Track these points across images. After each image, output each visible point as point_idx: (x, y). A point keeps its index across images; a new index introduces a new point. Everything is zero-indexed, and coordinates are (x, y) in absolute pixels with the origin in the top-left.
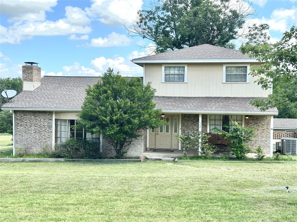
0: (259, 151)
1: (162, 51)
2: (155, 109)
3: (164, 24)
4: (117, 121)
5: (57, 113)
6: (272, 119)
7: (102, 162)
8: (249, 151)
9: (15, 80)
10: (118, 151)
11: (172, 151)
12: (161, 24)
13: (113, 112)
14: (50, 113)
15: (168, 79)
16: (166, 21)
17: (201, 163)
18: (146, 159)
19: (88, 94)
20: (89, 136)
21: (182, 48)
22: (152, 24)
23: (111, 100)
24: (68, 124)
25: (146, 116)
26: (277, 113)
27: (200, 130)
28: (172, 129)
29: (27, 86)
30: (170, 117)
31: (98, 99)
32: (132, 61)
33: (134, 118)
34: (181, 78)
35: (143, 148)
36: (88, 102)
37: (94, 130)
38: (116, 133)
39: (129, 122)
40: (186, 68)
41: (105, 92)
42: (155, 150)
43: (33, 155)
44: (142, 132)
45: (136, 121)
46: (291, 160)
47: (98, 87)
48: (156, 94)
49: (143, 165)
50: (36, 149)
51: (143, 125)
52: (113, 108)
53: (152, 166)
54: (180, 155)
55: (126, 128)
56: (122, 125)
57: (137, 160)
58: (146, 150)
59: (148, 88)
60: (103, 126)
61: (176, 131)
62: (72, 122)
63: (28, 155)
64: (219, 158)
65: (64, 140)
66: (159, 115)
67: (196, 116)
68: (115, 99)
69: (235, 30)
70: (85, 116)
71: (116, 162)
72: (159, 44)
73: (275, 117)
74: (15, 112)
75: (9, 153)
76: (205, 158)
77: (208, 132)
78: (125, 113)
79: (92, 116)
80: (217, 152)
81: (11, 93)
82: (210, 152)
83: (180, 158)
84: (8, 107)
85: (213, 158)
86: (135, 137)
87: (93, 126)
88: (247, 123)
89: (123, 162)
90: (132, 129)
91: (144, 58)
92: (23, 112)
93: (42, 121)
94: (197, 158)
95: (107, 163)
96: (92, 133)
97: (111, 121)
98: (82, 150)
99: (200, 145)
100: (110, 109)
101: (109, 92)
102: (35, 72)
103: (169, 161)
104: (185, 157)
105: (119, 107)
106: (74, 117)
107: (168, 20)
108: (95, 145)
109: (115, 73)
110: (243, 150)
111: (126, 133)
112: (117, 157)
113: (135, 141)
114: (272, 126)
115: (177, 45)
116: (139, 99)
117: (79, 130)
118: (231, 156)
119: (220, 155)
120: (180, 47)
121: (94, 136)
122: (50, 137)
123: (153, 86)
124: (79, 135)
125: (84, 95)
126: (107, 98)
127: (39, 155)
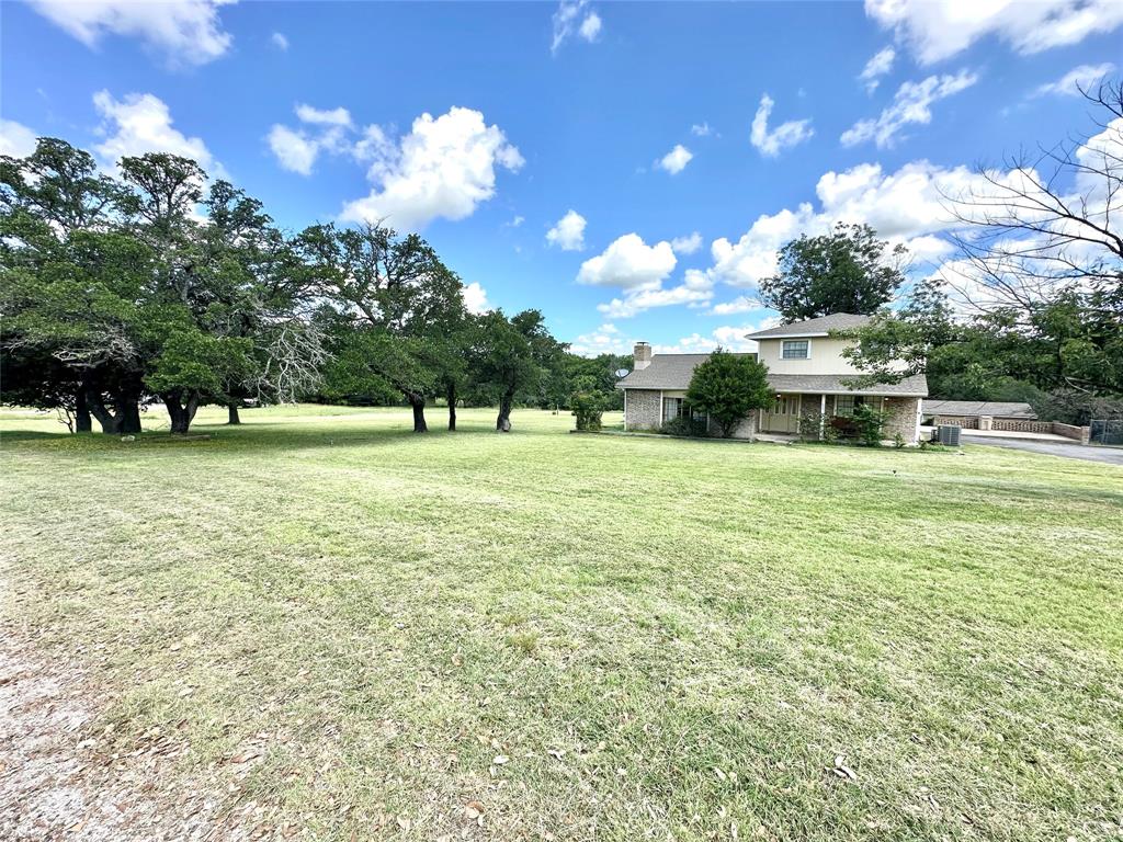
0: (898, 438)
1: (789, 323)
2: (768, 388)
3: (791, 291)
4: (723, 400)
5: (665, 391)
6: (920, 401)
7: (708, 441)
8: (884, 438)
9: (629, 357)
10: (726, 431)
11: (788, 434)
12: (788, 291)
13: (719, 391)
14: (659, 391)
15: (787, 355)
16: (794, 287)
17: (818, 448)
18: (756, 441)
19: (696, 372)
20: (695, 414)
21: (816, 317)
22: (778, 291)
23: (719, 379)
24: (675, 402)
25: (756, 395)
26: (926, 394)
27: (823, 412)
28: (789, 411)
29: (638, 365)
30: (789, 398)
31: (706, 378)
32: (746, 337)
33: (742, 397)
34: (803, 354)
35: (753, 430)
36: (695, 380)
37: (700, 408)
38: (722, 413)
39: (737, 401)
40: (810, 343)
41: (713, 370)
42: (768, 433)
43: (642, 431)
44: (754, 412)
45: (745, 401)
46: (943, 450)
47: (705, 365)
48: (769, 372)
49: (751, 446)
50: (645, 426)
51: (754, 405)
52: (720, 387)
53: (759, 447)
54: (796, 438)
55: (734, 407)
56: (729, 404)
57: (746, 441)
58: (758, 432)
59: (761, 365)
60: (709, 405)
61: (794, 413)
62: (679, 400)
63: (638, 431)
64: (844, 444)
65: (671, 418)
66: (772, 395)
67: (819, 397)
68: (723, 377)
69: (889, 291)
70: (692, 394)
71: (723, 442)
72: (786, 314)
73: (924, 398)
74: (627, 390)
75: (621, 428)
76: (827, 443)
77: (835, 414)
78: (733, 392)
79: (697, 395)
80: (842, 438)
81: (623, 372)
82: (833, 437)
83: (795, 442)
84: (621, 386)
85: (837, 444)
86: (744, 417)
87: (699, 405)
88: (887, 405)
89: (729, 442)
90: (739, 409)
91: (759, 333)
92: (633, 390)
93: (651, 398)
94: (817, 442)
95: (713, 441)
96: (699, 412)
97: (718, 399)
98: (688, 429)
99: (822, 428)
100: (717, 388)
101: (717, 370)
102: (646, 351)
103: (782, 444)
104: (803, 441)
105: (727, 386)
106: (681, 396)
107: (797, 287)
108: (703, 423)
109: (724, 351)
110: (876, 437)
111: (734, 412)
112: (723, 437)
113: (743, 421)
114: (919, 409)
115: (810, 312)
116: (749, 378)
117: (686, 408)
118: (860, 442)
119: (846, 441)
120: (813, 317)
121: (701, 415)
122: (658, 414)
123: (766, 364)
124: (686, 413)
125: (692, 374)
126: (715, 377)
127: (647, 431)
